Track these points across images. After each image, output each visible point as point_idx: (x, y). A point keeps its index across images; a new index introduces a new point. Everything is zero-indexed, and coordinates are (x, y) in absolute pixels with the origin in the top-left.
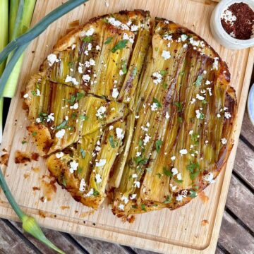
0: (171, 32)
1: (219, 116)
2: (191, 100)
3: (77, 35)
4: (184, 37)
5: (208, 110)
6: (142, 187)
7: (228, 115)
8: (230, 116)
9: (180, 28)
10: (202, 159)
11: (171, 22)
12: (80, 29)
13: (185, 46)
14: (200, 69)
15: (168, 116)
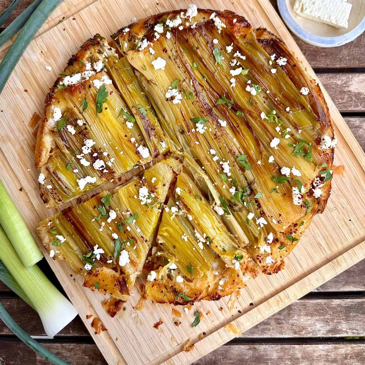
0: (141, 36)
1: (274, 71)
2: (231, 83)
3: (46, 130)
4: (159, 28)
5: (257, 76)
6: (269, 219)
7: (282, 62)
8: (285, 60)
9: (146, 22)
10: (300, 131)
11: (130, 27)
12: (44, 121)
13: (169, 35)
14: (207, 43)
15: (224, 124)
